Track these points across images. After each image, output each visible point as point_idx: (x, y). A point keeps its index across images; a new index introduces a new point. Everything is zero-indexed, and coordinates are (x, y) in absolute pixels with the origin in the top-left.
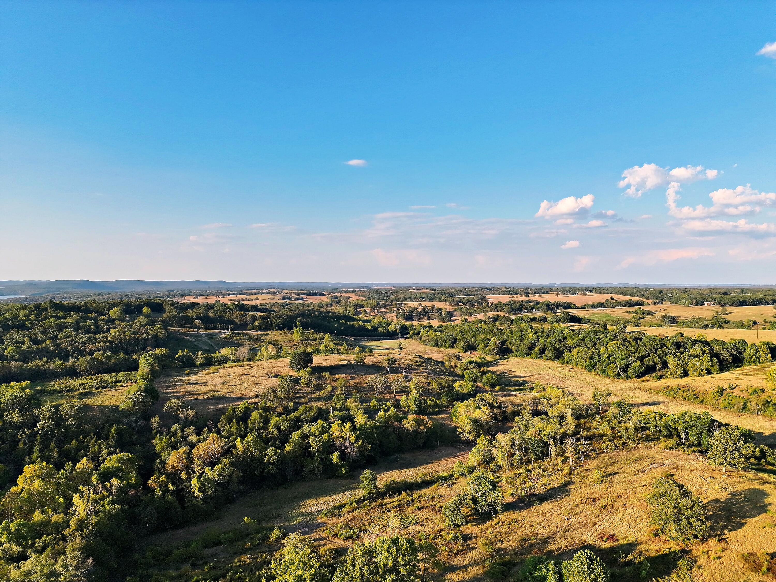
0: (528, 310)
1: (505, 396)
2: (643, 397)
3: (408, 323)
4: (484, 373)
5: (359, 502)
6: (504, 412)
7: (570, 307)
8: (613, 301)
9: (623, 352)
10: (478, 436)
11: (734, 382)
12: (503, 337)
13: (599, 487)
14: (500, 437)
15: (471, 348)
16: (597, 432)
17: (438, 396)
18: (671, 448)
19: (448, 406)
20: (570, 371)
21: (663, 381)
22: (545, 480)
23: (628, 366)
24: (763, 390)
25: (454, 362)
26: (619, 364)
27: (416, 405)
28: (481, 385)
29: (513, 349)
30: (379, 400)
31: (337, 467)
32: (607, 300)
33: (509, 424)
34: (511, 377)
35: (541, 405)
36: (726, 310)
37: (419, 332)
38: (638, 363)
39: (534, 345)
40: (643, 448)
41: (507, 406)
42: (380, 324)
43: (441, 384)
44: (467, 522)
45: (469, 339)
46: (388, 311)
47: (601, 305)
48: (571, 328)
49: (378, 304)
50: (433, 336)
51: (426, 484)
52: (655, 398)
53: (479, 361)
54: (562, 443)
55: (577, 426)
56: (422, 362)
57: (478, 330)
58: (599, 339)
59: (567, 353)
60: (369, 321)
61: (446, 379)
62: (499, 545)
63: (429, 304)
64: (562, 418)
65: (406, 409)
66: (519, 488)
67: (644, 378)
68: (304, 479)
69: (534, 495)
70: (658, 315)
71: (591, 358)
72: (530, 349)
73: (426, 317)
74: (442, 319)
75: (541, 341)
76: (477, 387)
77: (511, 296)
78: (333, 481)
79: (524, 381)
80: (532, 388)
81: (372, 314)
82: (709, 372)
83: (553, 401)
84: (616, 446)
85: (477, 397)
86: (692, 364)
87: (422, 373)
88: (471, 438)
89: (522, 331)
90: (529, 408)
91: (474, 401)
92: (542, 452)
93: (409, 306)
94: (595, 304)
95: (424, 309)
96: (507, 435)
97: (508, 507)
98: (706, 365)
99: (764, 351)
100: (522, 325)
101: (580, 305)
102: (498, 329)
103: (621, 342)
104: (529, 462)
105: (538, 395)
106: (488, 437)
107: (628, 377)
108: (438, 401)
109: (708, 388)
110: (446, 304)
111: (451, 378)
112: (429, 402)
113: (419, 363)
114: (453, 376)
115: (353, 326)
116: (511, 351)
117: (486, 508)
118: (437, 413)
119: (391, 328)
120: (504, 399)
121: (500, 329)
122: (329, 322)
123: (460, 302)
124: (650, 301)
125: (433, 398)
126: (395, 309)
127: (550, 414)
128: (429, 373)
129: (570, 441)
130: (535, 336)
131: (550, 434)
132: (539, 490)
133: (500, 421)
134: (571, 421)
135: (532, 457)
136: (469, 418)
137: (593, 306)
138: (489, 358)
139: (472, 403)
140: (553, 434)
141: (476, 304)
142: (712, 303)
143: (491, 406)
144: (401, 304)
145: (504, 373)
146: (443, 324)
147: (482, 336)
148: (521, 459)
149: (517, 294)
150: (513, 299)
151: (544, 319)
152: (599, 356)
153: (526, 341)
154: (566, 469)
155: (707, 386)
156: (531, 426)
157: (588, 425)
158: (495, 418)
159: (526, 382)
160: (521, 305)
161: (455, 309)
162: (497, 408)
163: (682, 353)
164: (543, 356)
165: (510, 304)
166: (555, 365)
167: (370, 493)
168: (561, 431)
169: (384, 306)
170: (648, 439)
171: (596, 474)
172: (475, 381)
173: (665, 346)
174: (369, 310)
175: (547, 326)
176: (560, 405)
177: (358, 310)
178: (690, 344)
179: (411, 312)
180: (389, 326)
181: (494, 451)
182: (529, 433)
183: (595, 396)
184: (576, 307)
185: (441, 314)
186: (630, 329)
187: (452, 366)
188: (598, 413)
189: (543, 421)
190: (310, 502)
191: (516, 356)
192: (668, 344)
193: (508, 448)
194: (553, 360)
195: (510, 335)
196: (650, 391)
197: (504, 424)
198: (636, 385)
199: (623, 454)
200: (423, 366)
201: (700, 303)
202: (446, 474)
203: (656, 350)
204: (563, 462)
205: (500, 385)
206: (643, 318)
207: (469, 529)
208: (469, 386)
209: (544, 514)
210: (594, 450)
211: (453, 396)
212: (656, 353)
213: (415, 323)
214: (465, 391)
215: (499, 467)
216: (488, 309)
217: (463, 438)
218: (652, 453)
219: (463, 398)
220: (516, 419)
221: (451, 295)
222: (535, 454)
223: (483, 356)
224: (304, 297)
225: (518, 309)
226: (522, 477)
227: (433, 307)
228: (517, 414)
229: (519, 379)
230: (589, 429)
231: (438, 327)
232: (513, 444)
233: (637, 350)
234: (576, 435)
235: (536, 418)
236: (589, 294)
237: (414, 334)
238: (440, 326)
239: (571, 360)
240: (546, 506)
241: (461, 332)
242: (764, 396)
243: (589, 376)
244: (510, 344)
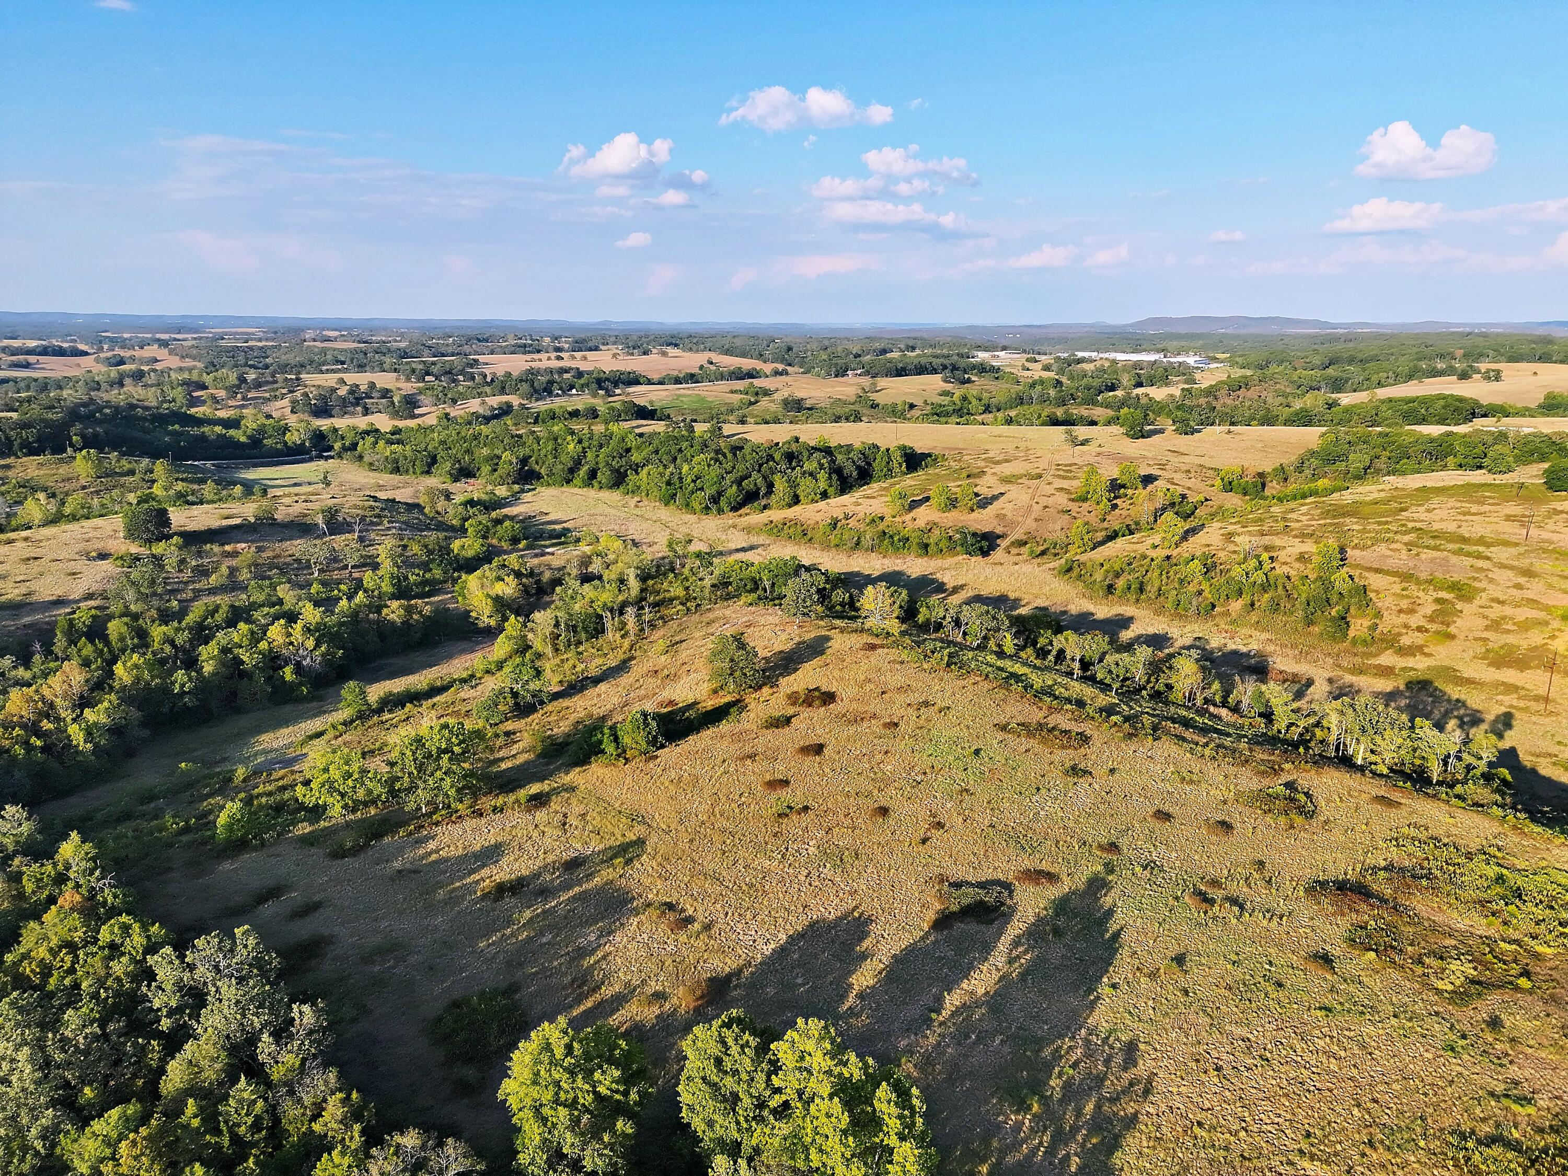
0: (564, 392)
1: (536, 556)
2: (738, 540)
3: (324, 424)
4: (498, 522)
5: (345, 723)
6: (538, 582)
7: (637, 382)
8: (713, 368)
9: (715, 470)
10: (505, 619)
11: (850, 510)
12: (522, 452)
13: (663, 658)
14: (537, 616)
15: (465, 473)
16: (668, 595)
17: (425, 566)
18: (751, 604)
19: (445, 582)
20: (636, 506)
21: (767, 513)
22: (599, 661)
23: (720, 494)
24: (882, 518)
25: (441, 505)
26: (710, 491)
27: (394, 585)
28: (494, 542)
29: (542, 471)
30: (324, 583)
31: (292, 687)
32: (701, 367)
33: (547, 599)
34: (543, 524)
35: (594, 566)
36: (874, 384)
37: (354, 446)
38: (735, 487)
39: (577, 463)
40: (719, 609)
41: (542, 573)
42: (261, 430)
43: (426, 546)
44: (507, 720)
45: (459, 456)
46: (267, 395)
47: (692, 378)
48: (637, 431)
49: (242, 380)
50: (388, 454)
51: (434, 691)
52: (754, 540)
53: (484, 497)
54: (621, 613)
55: (642, 590)
56: (382, 509)
57: (476, 437)
58: (680, 450)
59: (631, 476)
60: (233, 423)
61: (433, 537)
62: (549, 732)
63: (362, 379)
64: (622, 581)
65: (376, 593)
66: (568, 673)
67: (742, 511)
68: (239, 711)
69: (587, 678)
70: (778, 396)
71: (669, 483)
72: (572, 471)
73: (359, 409)
74: (396, 414)
75: (590, 455)
76: (490, 545)
77: (529, 357)
78: (288, 708)
79: (564, 529)
80: (578, 540)
81: (231, 403)
82: (825, 495)
83: (611, 557)
84: (688, 609)
85: (495, 564)
86: (806, 486)
87: (389, 529)
88: (493, 623)
89: (556, 439)
90: (575, 572)
91: (490, 569)
92: (595, 629)
93: (316, 383)
94: (681, 376)
95: (351, 392)
96: (549, 611)
97: (556, 696)
98: (823, 485)
99: (897, 457)
100: (556, 428)
101: (655, 377)
102: (512, 437)
103: (712, 455)
104: (580, 643)
105: (587, 549)
106: (521, 619)
107: (720, 511)
108: (428, 576)
109: (819, 519)
110: (398, 379)
111: (441, 535)
112: (412, 578)
113: (377, 511)
114: (444, 530)
115: (203, 438)
116: (539, 477)
117: (529, 698)
118: (430, 594)
119: (293, 438)
120: (536, 561)
121: (517, 436)
123: (428, 374)
124: (768, 368)
125: (417, 571)
126: (284, 391)
127: (605, 578)
128: (400, 529)
129: (630, 611)
130: (579, 448)
131: (605, 605)
132: (593, 672)
133: (532, 596)
134: (634, 585)
135: (583, 636)
136: (488, 596)
137: (677, 381)
138: (502, 491)
139: (488, 573)
140: (609, 604)
141: (461, 378)
142: (859, 372)
143: (518, 575)
144: (297, 379)
145: (530, 517)
146: (401, 424)
147: (485, 451)
148: (569, 641)
149: (539, 351)
150: (533, 364)
151: (593, 414)
152: (681, 479)
153: (563, 458)
154: (626, 643)
155: (818, 517)
156: (579, 597)
157: (658, 586)
158: (526, 591)
159: (568, 530)
160: (551, 382)
161: (418, 389)
162: (526, 576)
163: (793, 469)
164: (594, 482)
165: (529, 377)
166: (614, 496)
167: (359, 711)
168: (621, 598)
169: (258, 385)
170: (728, 597)
171: (661, 644)
172: (484, 537)
173: (773, 459)
174: (222, 394)
175: (599, 428)
176: (620, 564)
177: (195, 394)
178: (806, 454)
179: (323, 398)
180: (284, 434)
181: (530, 636)
182: (577, 607)
183: (670, 545)
184: (650, 382)
185: (393, 403)
186: (727, 429)
187: (438, 513)
188: (672, 570)
189: (596, 588)
190: (264, 737)
191: (549, 485)
192: (777, 456)
193: (551, 629)
194: (611, 488)
195: (535, 446)
196: (748, 530)
197: (538, 599)
198: (731, 522)
199: (695, 618)
200: (386, 516)
201: (841, 372)
202: (464, 675)
203: (761, 465)
204: (623, 637)
205: (526, 538)
206: (757, 402)
207: (510, 726)
208: (477, 546)
209: (599, 695)
210: (662, 618)
211: (451, 564)
212: (759, 471)
213: (341, 423)
214: (470, 553)
215: (539, 656)
216: (488, 389)
217: (481, 625)
218: (727, 612)
219: (471, 565)
220: (558, 589)
221: (404, 354)
222: (587, 632)
223: (490, 487)
224: (32, 359)
225: (545, 390)
226: (571, 663)
227: (372, 385)
228: (558, 582)
229: (557, 527)
230: (658, 593)
231: (393, 433)
232: (557, 625)
233: (734, 468)
234: (639, 603)
235: (586, 585)
236: (671, 351)
237: (345, 449)
238: (397, 431)
239: (639, 487)
240: (602, 687)
241: (443, 443)
242: (882, 526)
243: (664, 513)
244: (537, 463)
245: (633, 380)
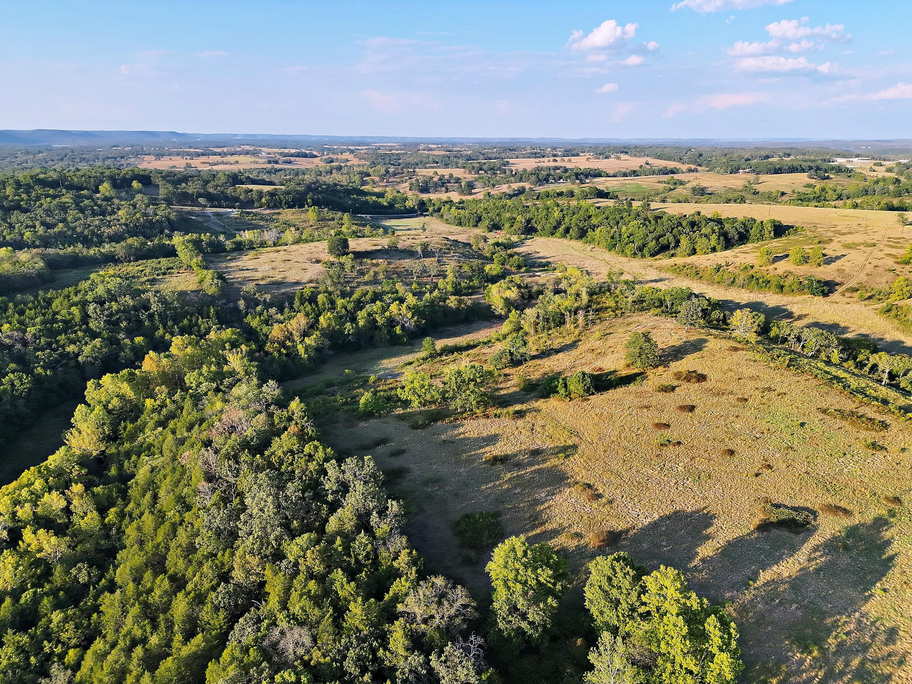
0: (555, 181)
1: (530, 276)
2: (653, 275)
3: (425, 197)
4: (511, 256)
5: (423, 359)
6: (530, 292)
7: (600, 176)
8: (648, 167)
9: (643, 230)
10: (510, 311)
11: (730, 260)
12: (528, 216)
13: (598, 342)
14: (528, 311)
15: (495, 227)
16: (604, 305)
17: (470, 278)
18: (657, 315)
19: (480, 288)
20: (591, 251)
21: (673, 259)
22: (560, 340)
23: (644, 245)
24: (752, 267)
25: (481, 244)
26: (638, 243)
27: (453, 288)
28: (508, 267)
29: (538, 228)
30: (419, 284)
31: (399, 337)
32: (641, 167)
33: (534, 302)
34: (535, 258)
35: (562, 284)
36: (758, 179)
37: (439, 210)
38: (654, 242)
39: (559, 224)
40: (636, 316)
41: (532, 286)
42: (394, 200)
43: (471, 267)
44: (506, 367)
45: (494, 217)
46: (398, 180)
47: (634, 173)
48: (597, 205)
49: (387, 172)
50: (456, 214)
51: (469, 347)
52: (663, 275)
53: (505, 241)
54: (576, 314)
55: (589, 301)
56: (451, 245)
57: (503, 207)
58: (622, 218)
59: (590, 233)
60: (381, 195)
61: (476, 262)
62: (528, 377)
63: (445, 172)
64: (578, 295)
65: (444, 291)
66: (542, 345)
67: (657, 257)
68: (374, 346)
69: (552, 349)
70: (689, 186)
71: (612, 238)
72: (555, 228)
73: (443, 189)
74: (462, 193)
75: (567, 219)
76: (505, 269)
77: (537, 160)
78: (397, 348)
79: (547, 262)
80: (555, 269)
81: (381, 184)
82: (714, 250)
83: (573, 280)
84: (616, 315)
85: (507, 279)
86: (701, 243)
87: (453, 256)
88: (503, 313)
89: (548, 209)
90: (551, 287)
91: (504, 283)
92: (560, 322)
93: (423, 174)
94: (628, 172)
95: (440, 179)
96: (534, 309)
97: (534, 358)
98: (713, 243)
99: (769, 227)
100: (548, 203)
101: (611, 172)
102: (524, 207)
103: (642, 221)
104: (550, 329)
105: (560, 275)
106: (518, 312)
107: (643, 256)
108: (471, 284)
109: (708, 265)
110: (465, 172)
111: (480, 261)
112: (463, 284)
113: (448, 246)
114: (481, 259)
115: (367, 202)
116: (536, 230)
117: (519, 357)
118: (471, 294)
119: (409, 204)
120: (530, 280)
121: (526, 206)
122: (340, 198)
123: (481, 169)
124: (684, 167)
125: (466, 281)
126: (407, 178)
127: (568, 292)
128: (459, 257)
129: (581, 312)
130: (561, 215)
131: (566, 308)
132: (556, 346)
133: (526, 299)
134: (585, 298)
135: (552, 325)
136: (502, 297)
137: (625, 175)
138: (515, 238)
139: (503, 285)
140: (569, 308)
141: (499, 172)
142: (747, 170)
143: (519, 287)
144: (414, 172)
145: (529, 254)
146: (465, 198)
147: (508, 215)
148: (544, 327)
149: (543, 157)
150: (539, 164)
151: (571, 194)
152: (620, 235)
153: (551, 220)
154: (577, 332)
155: (708, 263)
156: (552, 302)
157: (598, 300)
158: (523, 296)
159: (549, 263)
160: (548, 175)
161: (475, 178)
162: (524, 288)
163: (695, 232)
164: (568, 235)
165: (537, 172)
166: (578, 244)
167: (431, 354)
168: (576, 305)
169: (395, 174)
170: (643, 309)
171: (598, 334)
172: (503, 264)
173: (681, 225)
174: (377, 179)
175: (574, 203)
176: (578, 285)
177: (364, 179)
178: (704, 223)
179: (426, 182)
180: (405, 202)
181: (523, 322)
182: (550, 308)
183: (609, 275)
184: (608, 176)
185: (461, 186)
186: (653, 205)
187: (479, 249)
188: (609, 290)
189: (562, 298)
190: (385, 361)
191: (541, 235)
192: (684, 224)
193: (534, 319)
194: (577, 239)
195: (536, 213)
196: (660, 269)
197: (529, 302)
198: (649, 263)
199: (620, 320)
200: (452, 249)
201: (735, 171)
202: (485, 340)
203: (673, 229)
204: (575, 327)
205: (525, 266)
206: (675, 189)
207: (507, 371)
208: (498, 269)
209: (558, 360)
210: (600, 318)
211: (483, 278)
212: (671, 232)
213: (433, 196)
214: (494, 273)
215: (526, 334)
216: (512, 179)
217: (497, 313)
218: (641, 319)
219: (494, 280)
220: (541, 297)
221: (470, 158)
222: (554, 323)
223: (508, 236)
224: (293, 159)
225: (545, 180)
226: (544, 339)
227: (451, 176)
228: (541, 292)
229: (543, 260)
230: (599, 303)
231: (460, 203)
232: (538, 317)
233: (655, 229)
234: (587, 308)
235: (557, 296)
236: (623, 156)
237: (435, 211)
238: (462, 202)
239: (594, 239)
240: (561, 355)
241: (485, 209)
242: (751, 272)
243: (609, 256)
244: (536, 223)
245: (598, 174)
